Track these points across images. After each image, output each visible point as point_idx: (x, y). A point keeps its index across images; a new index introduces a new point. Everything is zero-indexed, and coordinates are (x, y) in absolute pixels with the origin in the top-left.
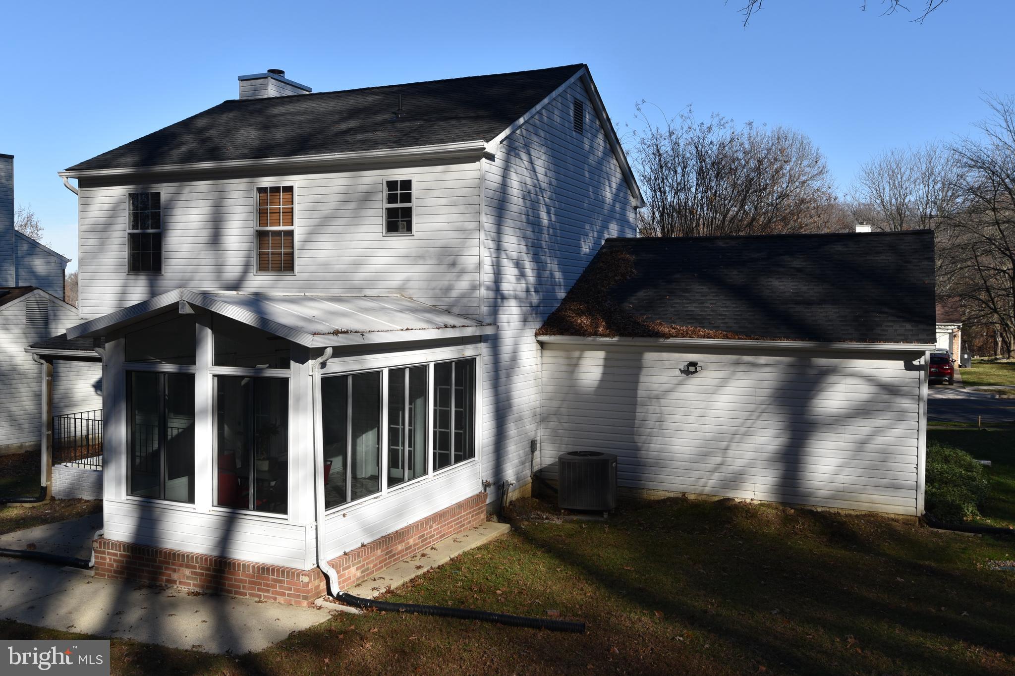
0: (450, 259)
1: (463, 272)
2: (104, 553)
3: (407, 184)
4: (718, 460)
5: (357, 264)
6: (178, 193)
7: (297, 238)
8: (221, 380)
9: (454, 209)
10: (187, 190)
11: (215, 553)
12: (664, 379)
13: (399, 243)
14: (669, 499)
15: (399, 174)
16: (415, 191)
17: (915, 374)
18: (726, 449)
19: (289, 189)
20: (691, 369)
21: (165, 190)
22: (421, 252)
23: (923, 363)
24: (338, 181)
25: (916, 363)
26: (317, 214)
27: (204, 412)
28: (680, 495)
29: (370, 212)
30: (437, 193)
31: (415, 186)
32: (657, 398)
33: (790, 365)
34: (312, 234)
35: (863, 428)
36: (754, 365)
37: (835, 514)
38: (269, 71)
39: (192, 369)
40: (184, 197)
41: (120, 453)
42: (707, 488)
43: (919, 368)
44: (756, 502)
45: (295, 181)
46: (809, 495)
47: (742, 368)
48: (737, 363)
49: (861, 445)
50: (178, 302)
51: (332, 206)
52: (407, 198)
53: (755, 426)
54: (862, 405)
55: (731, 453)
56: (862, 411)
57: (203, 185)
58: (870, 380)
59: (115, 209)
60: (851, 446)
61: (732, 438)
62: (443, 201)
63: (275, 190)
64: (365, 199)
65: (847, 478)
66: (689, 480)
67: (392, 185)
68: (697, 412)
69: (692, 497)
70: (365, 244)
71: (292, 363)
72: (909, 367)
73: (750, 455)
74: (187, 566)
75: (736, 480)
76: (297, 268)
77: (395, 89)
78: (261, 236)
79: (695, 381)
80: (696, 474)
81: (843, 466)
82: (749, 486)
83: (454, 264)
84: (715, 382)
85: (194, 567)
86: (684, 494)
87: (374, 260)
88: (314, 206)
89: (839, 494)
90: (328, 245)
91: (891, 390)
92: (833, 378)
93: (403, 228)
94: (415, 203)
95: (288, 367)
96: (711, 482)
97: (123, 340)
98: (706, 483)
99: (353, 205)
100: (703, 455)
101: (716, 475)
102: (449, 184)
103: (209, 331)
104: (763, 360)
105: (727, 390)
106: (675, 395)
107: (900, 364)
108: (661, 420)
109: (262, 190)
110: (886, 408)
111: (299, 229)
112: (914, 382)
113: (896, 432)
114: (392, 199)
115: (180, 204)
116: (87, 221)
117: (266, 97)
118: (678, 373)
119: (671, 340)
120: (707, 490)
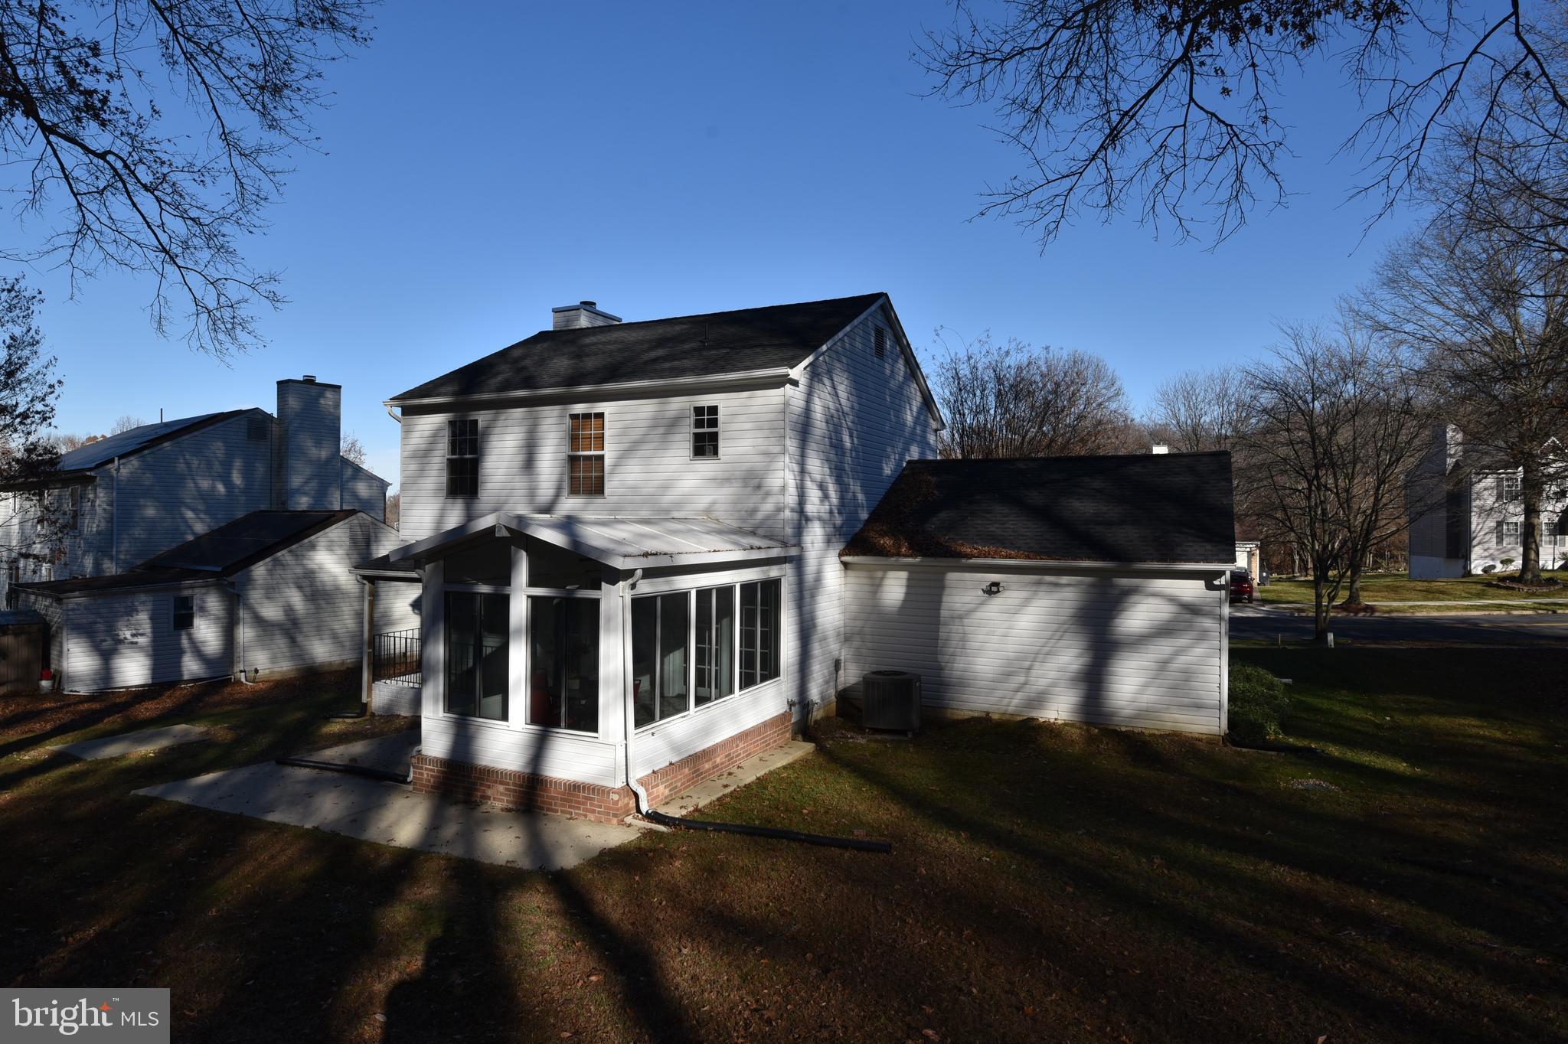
0: (755, 482)
1: (768, 494)
2: (422, 768)
3: (713, 410)
4: (1022, 679)
5: (665, 487)
6: (495, 420)
7: (607, 462)
8: (535, 601)
9: (759, 434)
10: (503, 417)
11: (528, 771)
12: (967, 599)
13: (706, 466)
14: (973, 719)
15: (706, 400)
16: (721, 416)
17: (1216, 594)
18: (1030, 668)
19: (600, 416)
20: (993, 589)
21: (482, 418)
22: (727, 475)
23: (1223, 582)
24: (646, 408)
25: (1217, 582)
26: (626, 439)
27: (518, 631)
28: (984, 715)
29: (678, 437)
30: (743, 418)
31: (721, 411)
32: (961, 617)
33: (1092, 585)
34: (622, 457)
35: (1164, 648)
36: (1056, 585)
37: (1138, 733)
38: (581, 303)
39: (507, 590)
40: (500, 423)
41: (438, 672)
42: (1010, 708)
43: (1219, 588)
44: (1060, 722)
45: (606, 408)
46: (1112, 715)
47: (1044, 588)
48: (1039, 583)
49: (1163, 665)
50: (494, 526)
51: (642, 431)
52: (714, 423)
53: (1058, 645)
54: (1160, 625)
55: (1034, 672)
56: (1163, 631)
57: (518, 413)
58: (1172, 599)
59: (435, 436)
60: (1154, 665)
61: (1035, 658)
62: (748, 426)
63: (587, 416)
64: (673, 424)
65: (1150, 697)
66: (993, 700)
67: (699, 411)
68: (1000, 631)
69: (995, 717)
70: (673, 468)
71: (603, 583)
72: (1210, 586)
73: (1053, 674)
74: (501, 783)
75: (1040, 699)
76: (607, 491)
77: (701, 319)
78: (573, 460)
79: (998, 602)
80: (999, 693)
81: (1146, 685)
82: (1053, 706)
83: (759, 487)
84: (1017, 602)
85: (508, 784)
86: (988, 714)
87: (681, 483)
88: (624, 432)
89: (1142, 714)
90: (637, 469)
91: (1192, 609)
92: (1135, 598)
93: (710, 452)
94: (721, 427)
95: (599, 588)
96: (1015, 702)
97: (441, 562)
98: (1010, 702)
99: (661, 430)
100: (1007, 675)
101: (1020, 695)
102: (754, 409)
103: (524, 554)
104: (1064, 580)
105: (1030, 609)
106: (978, 615)
107: (1201, 584)
108: (964, 640)
109: (574, 417)
110: (1188, 628)
111: (609, 453)
112: (1215, 602)
113: (1198, 651)
114: (699, 424)
115: (497, 430)
116: (409, 448)
117: (578, 327)
118: (980, 593)
119: (973, 561)
120: (1011, 709)
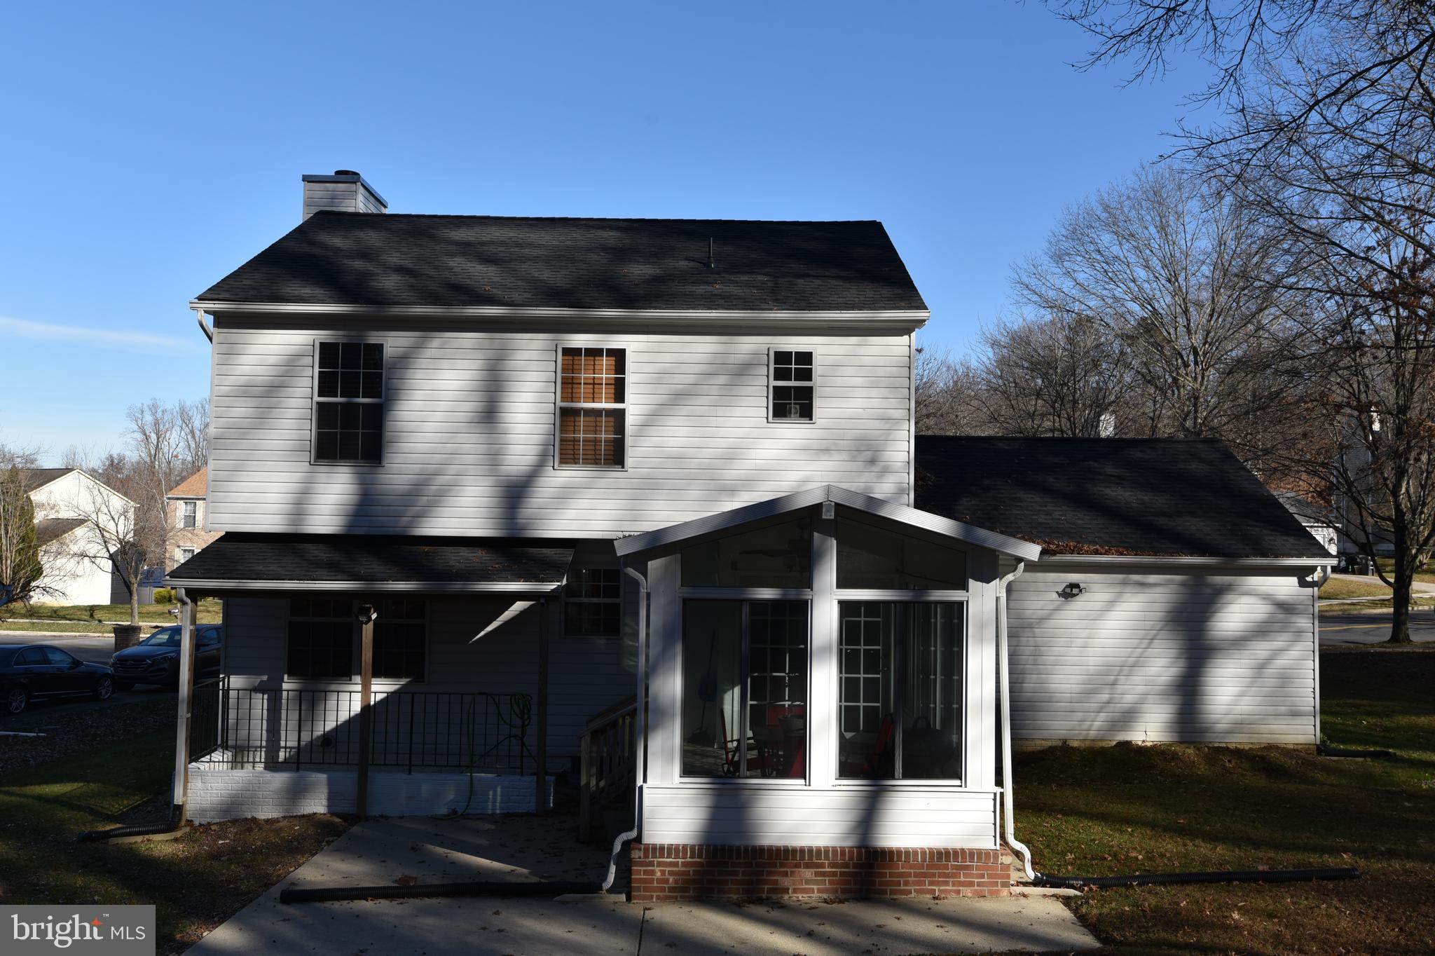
0: (869, 455)
1: (886, 471)
2: (652, 864)
3: (806, 358)
4: (1105, 697)
5: (731, 456)
6: (418, 347)
7: (630, 420)
9: (874, 392)
10: (436, 343)
11: (849, 843)
12: (1039, 605)
13: (792, 432)
14: (1051, 748)
15: (795, 344)
16: (817, 367)
17: (1309, 591)
18: (1114, 684)
19: (619, 356)
20: (1071, 592)
21: (393, 343)
22: (824, 444)
23: (1316, 579)
24: (702, 347)
25: (1309, 579)
26: (664, 389)
27: (826, 650)
28: (1060, 744)
29: (748, 390)
30: (850, 371)
31: (816, 360)
32: (1030, 626)
33: (1183, 584)
34: (653, 418)
35: (1261, 649)
36: (1142, 584)
37: (1242, 750)
38: (338, 173)
39: (807, 594)
40: (428, 353)
42: (1091, 732)
43: (1312, 584)
44: (1149, 744)
45: (630, 343)
46: (1206, 730)
47: (1129, 589)
48: (1124, 583)
49: (1261, 667)
50: (822, 503)
51: (690, 379)
52: (807, 375)
53: (1146, 655)
54: (1258, 626)
55: (1119, 688)
56: (1261, 631)
57: (469, 339)
58: (1266, 597)
59: (290, 366)
60: (1249, 672)
61: (1121, 671)
62: (859, 381)
63: (594, 353)
64: (742, 371)
65: (1246, 706)
66: (1069, 724)
67: (782, 357)
68: (1079, 642)
69: (1075, 744)
70: (741, 432)
71: (971, 582)
72: (1303, 584)
73: (1141, 689)
74: (808, 866)
75: (1128, 717)
76: (629, 461)
78: (567, 416)
79: (1079, 605)
80: (1079, 716)
81: (1241, 695)
82: (1141, 726)
83: (873, 461)
84: (1098, 606)
85: (822, 865)
86: (1065, 741)
87: (752, 454)
88: (661, 376)
89: (1239, 725)
90: (684, 431)
91: (1286, 608)
92: (1229, 597)
93: (796, 413)
94: (817, 381)
96: (1097, 724)
97: (679, 556)
98: (1091, 726)
99: (722, 379)
100: (1088, 693)
101: (1103, 716)
102: (867, 360)
103: (833, 543)
104: (1152, 578)
105: (1113, 615)
106: (1053, 623)
107: (1293, 581)
108: (1037, 655)
109: (570, 353)
110: (1284, 627)
111: (634, 407)
112: (1309, 599)
113: (1294, 654)
114: (779, 375)
115: (422, 363)
116: (230, 380)
118: (1055, 596)
119: (1058, 558)
120: (1092, 734)
